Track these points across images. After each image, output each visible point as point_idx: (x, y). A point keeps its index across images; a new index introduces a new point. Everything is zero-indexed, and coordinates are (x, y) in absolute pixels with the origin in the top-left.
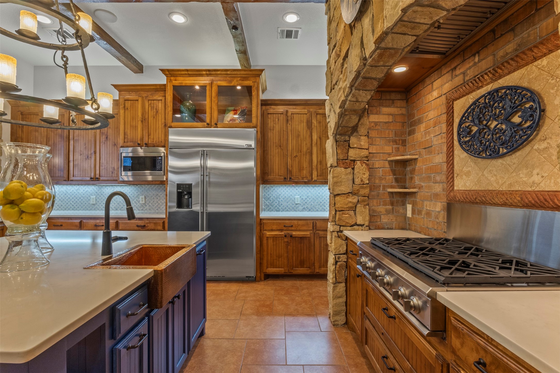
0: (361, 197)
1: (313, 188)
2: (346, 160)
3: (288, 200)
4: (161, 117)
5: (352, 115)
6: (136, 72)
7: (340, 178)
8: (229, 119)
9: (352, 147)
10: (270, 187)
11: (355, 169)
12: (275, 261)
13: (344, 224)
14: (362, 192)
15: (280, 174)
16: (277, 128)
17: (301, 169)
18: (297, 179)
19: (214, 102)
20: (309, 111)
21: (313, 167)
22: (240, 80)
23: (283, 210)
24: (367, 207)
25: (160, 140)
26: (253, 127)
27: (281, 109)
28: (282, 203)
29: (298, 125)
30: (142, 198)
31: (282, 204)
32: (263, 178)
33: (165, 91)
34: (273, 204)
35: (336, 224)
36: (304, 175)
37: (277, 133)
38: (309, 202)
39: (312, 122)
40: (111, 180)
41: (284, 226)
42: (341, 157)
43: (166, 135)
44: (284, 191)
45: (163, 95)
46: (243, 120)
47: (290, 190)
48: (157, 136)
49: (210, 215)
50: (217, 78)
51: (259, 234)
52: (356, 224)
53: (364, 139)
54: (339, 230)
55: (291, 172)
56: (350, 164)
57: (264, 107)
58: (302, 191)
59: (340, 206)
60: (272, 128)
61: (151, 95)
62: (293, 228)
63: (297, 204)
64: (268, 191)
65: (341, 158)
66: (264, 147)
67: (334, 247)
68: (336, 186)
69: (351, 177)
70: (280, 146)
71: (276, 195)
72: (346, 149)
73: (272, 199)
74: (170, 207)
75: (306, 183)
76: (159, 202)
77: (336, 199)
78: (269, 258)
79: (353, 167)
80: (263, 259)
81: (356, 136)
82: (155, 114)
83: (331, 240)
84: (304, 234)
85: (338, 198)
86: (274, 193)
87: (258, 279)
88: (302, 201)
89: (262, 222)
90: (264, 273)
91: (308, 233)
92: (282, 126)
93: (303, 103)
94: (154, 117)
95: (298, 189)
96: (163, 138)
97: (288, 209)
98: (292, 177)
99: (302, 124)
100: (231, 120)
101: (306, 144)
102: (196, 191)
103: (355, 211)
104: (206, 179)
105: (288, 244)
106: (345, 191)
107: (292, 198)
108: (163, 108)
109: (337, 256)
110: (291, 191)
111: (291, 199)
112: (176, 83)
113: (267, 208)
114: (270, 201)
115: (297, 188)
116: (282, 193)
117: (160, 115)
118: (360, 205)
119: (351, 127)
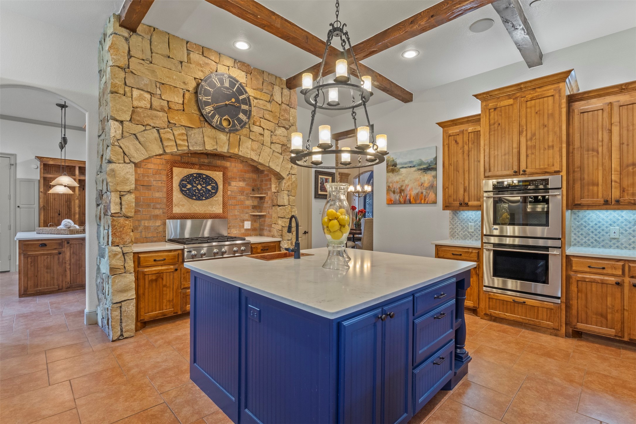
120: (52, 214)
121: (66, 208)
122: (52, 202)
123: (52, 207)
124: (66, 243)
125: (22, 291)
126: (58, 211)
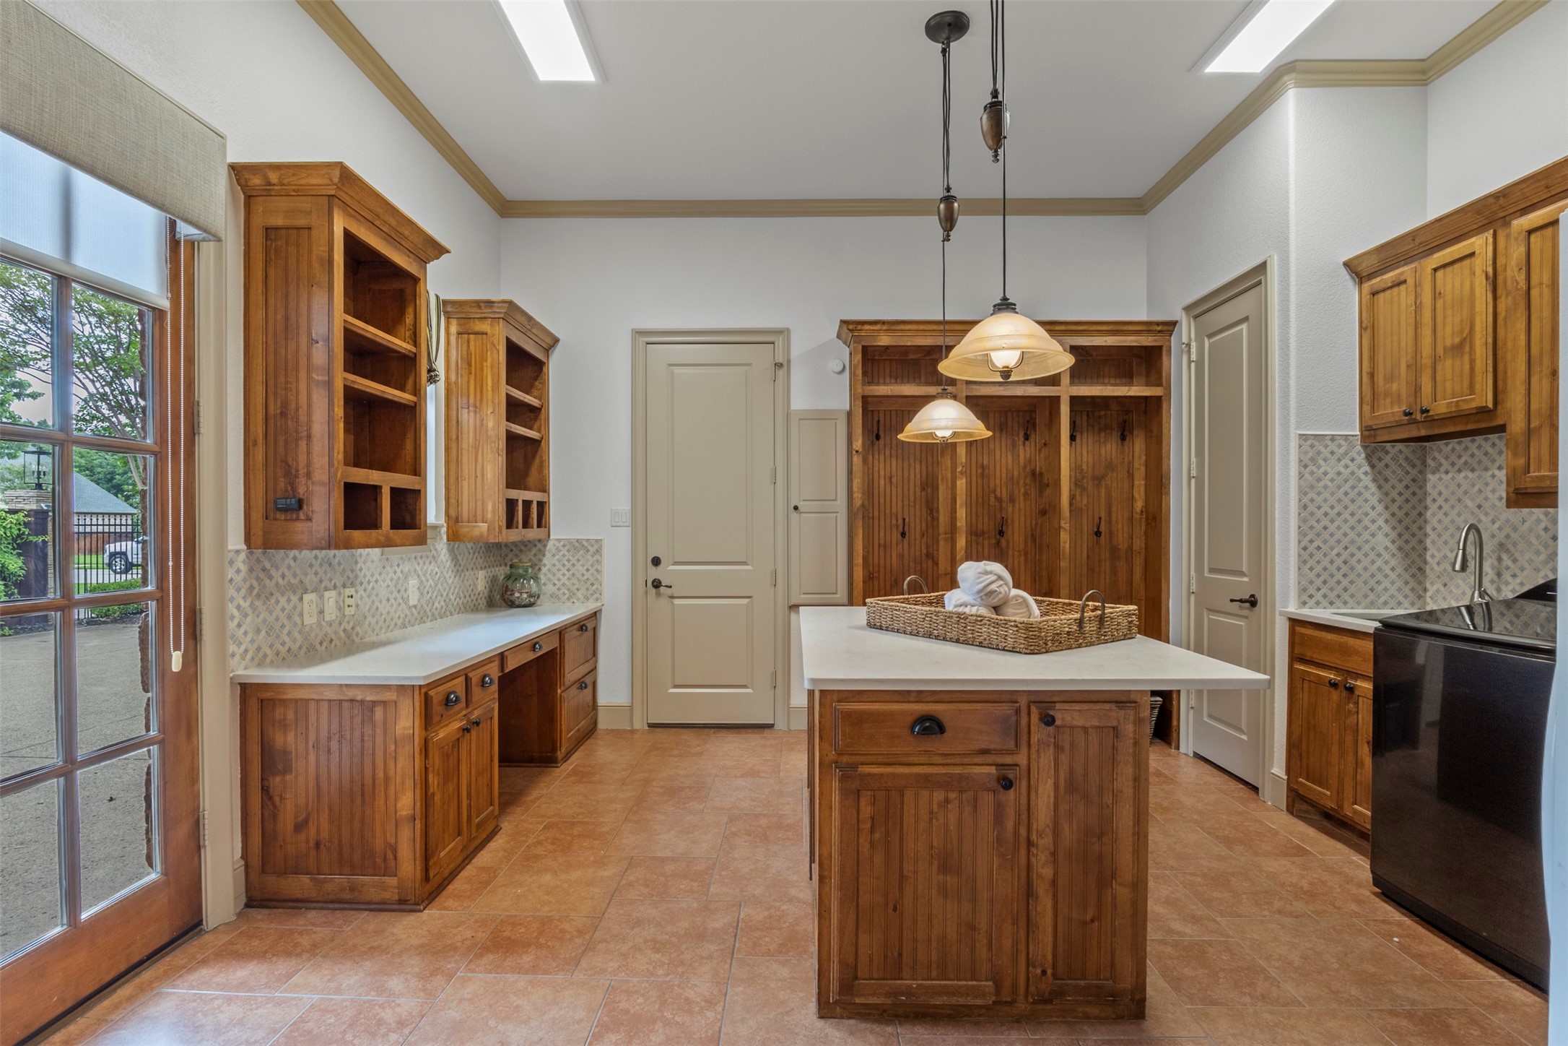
120: (882, 534)
121: (924, 511)
122: (882, 489)
123: (882, 509)
124: (1035, 718)
125: (834, 986)
126: (900, 522)
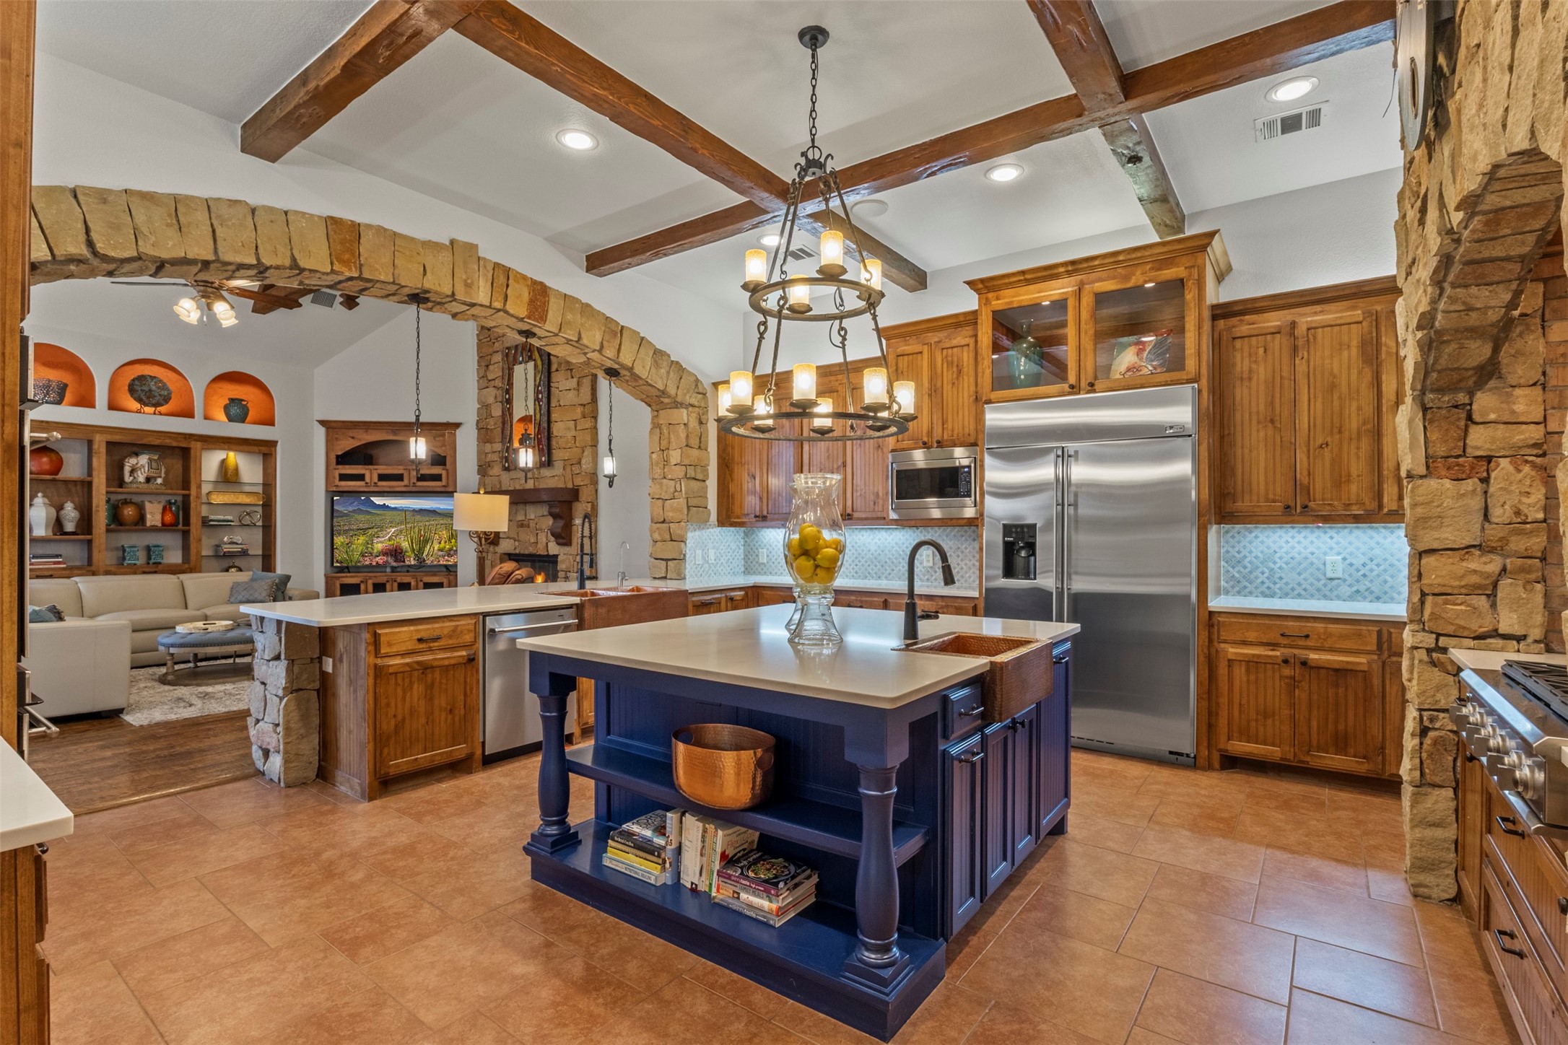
0: (1514, 559)
1: (1392, 532)
2: (1458, 457)
3: (1302, 566)
4: (967, 383)
5: (1467, 339)
6: (912, 289)
7: (1438, 507)
8: (1123, 368)
9: (1481, 420)
10: (1242, 531)
11: (1492, 481)
12: (1253, 724)
13: (1450, 629)
14: (1518, 544)
15: (1271, 496)
16: (1262, 372)
17: (1340, 480)
18: (1328, 508)
19: (1086, 333)
20: (1368, 314)
21: (1385, 473)
22: (1152, 269)
23: (1286, 595)
24: (1539, 587)
25: (967, 431)
26: (1189, 381)
27: (1274, 320)
28: (1283, 575)
29: (1332, 356)
30: (928, 556)
31: (1281, 578)
32: (1220, 508)
33: (976, 323)
34: (1252, 576)
35: (1424, 630)
36: (1353, 497)
37: (1262, 387)
38: (1375, 573)
39: (1379, 344)
40: (873, 519)
41: (1282, 635)
42: (1441, 450)
43: (980, 418)
44: (1287, 542)
45: (971, 333)
46: (1161, 365)
47: (1309, 539)
48: (961, 423)
49: (1077, 598)
50: (1093, 276)
51: (1206, 651)
52: (1495, 634)
53: (1526, 396)
54: (1433, 645)
55: (1306, 490)
56: (1472, 468)
57: (1221, 323)
58: (1350, 543)
59: (1439, 580)
60: (1245, 375)
61: (946, 337)
62: (1309, 643)
63: (1331, 579)
64: (1239, 542)
65: (1442, 454)
66: (1222, 426)
67: (1416, 688)
68: (1424, 528)
69: (1476, 503)
70: (1272, 421)
71: (1262, 552)
72: (1458, 427)
73: (1250, 562)
74: (988, 578)
75: (1357, 519)
76: (962, 564)
77: (1423, 561)
78: (1236, 713)
79: (1485, 474)
80: (1217, 714)
81: (1496, 388)
82: (955, 376)
83: (1412, 672)
84: (1347, 662)
85: (1428, 561)
86: (1256, 548)
87: (1201, 762)
88: (1352, 570)
89: (1215, 620)
90: (1220, 750)
91: (1363, 659)
92: (1278, 367)
93: (1347, 292)
94: (953, 384)
95: (1335, 535)
96: (972, 427)
97: (1303, 593)
98: (1312, 504)
99: (1345, 353)
100: (1129, 370)
101: (1359, 409)
102: (1046, 542)
103: (1492, 596)
104: (1069, 511)
105: (1293, 683)
106: (1455, 541)
107: (1315, 561)
108: (972, 361)
109: (1425, 713)
110: (1312, 542)
111: (1312, 564)
112: (999, 304)
113: (1233, 587)
114: (1245, 567)
115: (1332, 533)
116: (1281, 547)
117: (965, 378)
118: (1510, 581)
119: (1473, 368)
